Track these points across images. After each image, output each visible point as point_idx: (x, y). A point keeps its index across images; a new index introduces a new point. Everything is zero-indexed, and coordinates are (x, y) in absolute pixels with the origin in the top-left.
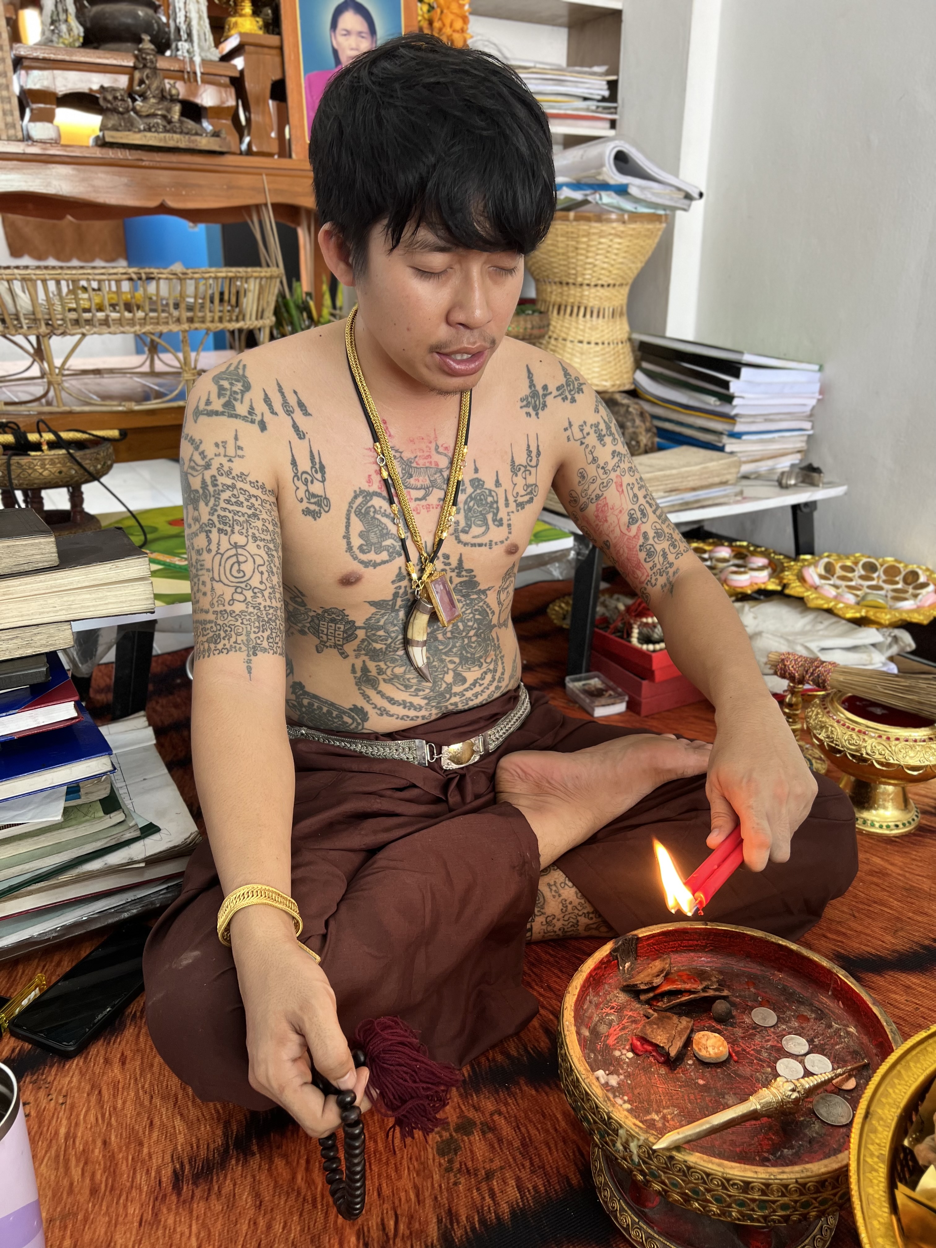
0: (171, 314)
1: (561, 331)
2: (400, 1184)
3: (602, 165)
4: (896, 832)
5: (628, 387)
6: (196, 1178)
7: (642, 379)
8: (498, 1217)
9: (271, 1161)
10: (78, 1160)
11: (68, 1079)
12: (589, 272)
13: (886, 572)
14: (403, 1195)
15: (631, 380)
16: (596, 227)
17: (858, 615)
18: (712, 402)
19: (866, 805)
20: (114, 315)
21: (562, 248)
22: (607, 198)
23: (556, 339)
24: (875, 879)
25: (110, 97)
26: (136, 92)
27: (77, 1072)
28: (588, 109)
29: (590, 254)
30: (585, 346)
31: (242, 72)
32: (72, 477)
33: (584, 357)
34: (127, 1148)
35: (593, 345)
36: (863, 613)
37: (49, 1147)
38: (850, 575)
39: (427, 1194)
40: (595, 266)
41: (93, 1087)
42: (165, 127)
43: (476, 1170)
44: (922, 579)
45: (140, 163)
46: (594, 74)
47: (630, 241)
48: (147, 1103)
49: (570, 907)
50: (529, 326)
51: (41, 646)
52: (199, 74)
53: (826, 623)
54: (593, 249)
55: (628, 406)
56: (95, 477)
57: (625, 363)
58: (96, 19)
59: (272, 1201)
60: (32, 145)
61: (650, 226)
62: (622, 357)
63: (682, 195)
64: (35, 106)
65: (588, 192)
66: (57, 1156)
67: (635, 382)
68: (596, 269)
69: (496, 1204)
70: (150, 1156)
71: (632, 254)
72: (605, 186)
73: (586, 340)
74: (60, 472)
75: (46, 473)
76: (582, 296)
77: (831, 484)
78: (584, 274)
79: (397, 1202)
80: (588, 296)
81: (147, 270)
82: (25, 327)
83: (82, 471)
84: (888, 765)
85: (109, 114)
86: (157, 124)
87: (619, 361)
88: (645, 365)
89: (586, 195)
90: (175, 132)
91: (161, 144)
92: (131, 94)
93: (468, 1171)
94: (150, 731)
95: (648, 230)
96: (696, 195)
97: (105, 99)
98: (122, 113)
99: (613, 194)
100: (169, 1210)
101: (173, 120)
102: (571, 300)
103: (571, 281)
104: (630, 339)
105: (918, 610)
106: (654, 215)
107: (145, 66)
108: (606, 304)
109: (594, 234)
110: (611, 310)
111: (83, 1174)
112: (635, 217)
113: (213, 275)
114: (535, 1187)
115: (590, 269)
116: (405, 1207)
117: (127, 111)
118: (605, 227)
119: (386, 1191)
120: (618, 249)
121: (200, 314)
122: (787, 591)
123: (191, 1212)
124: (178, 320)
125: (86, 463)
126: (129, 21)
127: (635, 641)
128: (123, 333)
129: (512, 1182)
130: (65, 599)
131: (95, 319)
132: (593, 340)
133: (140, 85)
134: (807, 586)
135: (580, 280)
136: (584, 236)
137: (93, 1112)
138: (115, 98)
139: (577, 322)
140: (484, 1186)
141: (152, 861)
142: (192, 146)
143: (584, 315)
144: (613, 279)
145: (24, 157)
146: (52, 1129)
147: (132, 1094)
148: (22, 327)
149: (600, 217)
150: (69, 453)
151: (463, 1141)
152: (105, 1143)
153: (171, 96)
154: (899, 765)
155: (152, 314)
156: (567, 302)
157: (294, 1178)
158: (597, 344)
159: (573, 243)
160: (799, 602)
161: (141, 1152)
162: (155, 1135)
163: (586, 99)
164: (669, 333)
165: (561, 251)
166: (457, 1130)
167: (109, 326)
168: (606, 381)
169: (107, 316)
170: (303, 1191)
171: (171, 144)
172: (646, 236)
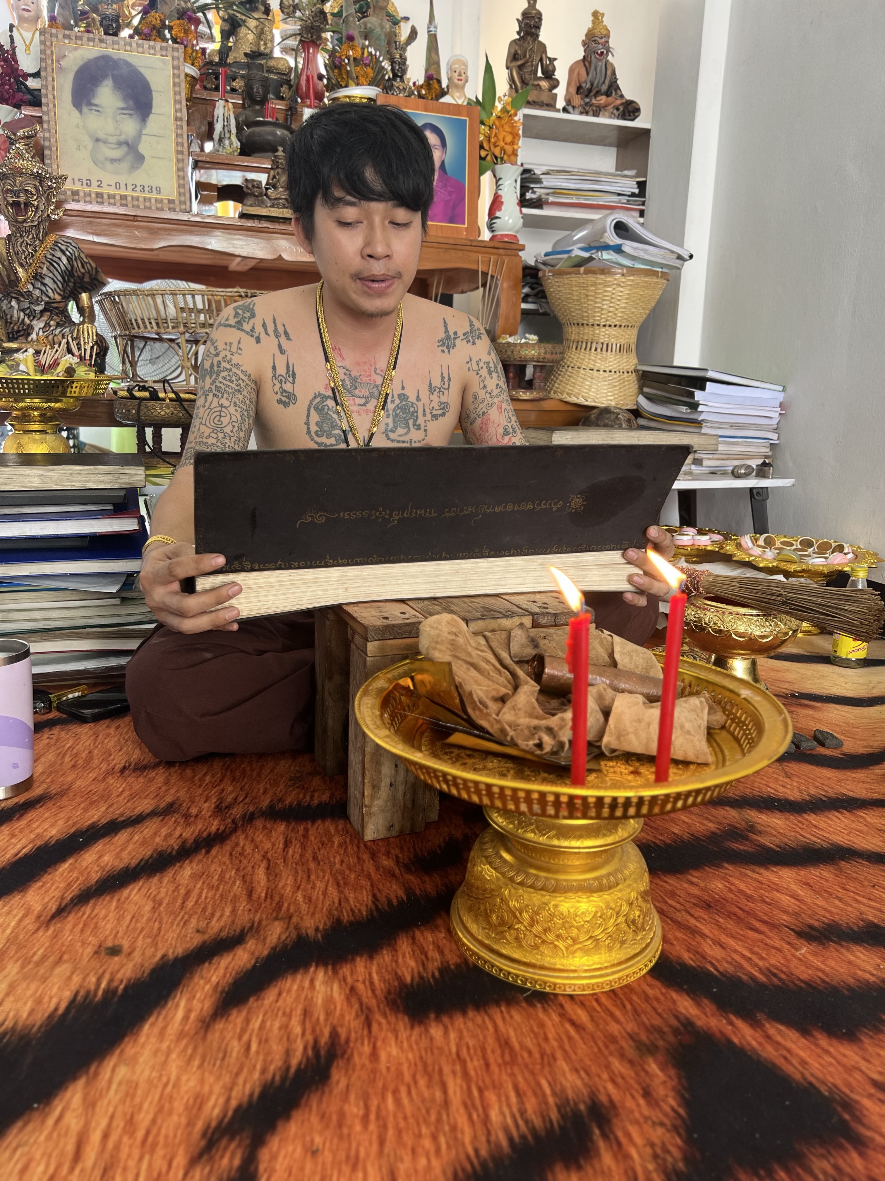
1: (577, 361)
3: (605, 231)
5: (631, 407)
6: (135, 770)
7: (643, 402)
8: (309, 805)
10: (71, 756)
11: (82, 730)
12: (598, 314)
13: (821, 547)
15: (634, 402)
16: (601, 278)
21: (577, 296)
22: (606, 255)
23: (573, 368)
25: (250, 186)
27: (88, 728)
28: (620, 202)
29: (598, 300)
30: (595, 373)
32: (180, 418)
33: (594, 382)
34: (102, 755)
35: (601, 372)
36: (775, 564)
38: (787, 547)
40: (602, 309)
41: (94, 734)
42: (284, 205)
44: (846, 551)
45: (266, 229)
46: (626, 176)
47: (630, 290)
48: (123, 743)
54: (600, 296)
57: (629, 388)
58: (249, 136)
59: (175, 783)
62: (627, 383)
63: (675, 256)
64: (204, 193)
67: (637, 404)
68: (603, 312)
70: (113, 759)
72: (606, 247)
73: (596, 368)
75: (163, 413)
76: (594, 334)
77: (780, 477)
78: (594, 317)
80: (599, 334)
85: (248, 197)
87: (624, 387)
88: (646, 390)
89: (592, 254)
96: (687, 257)
97: (247, 187)
98: (257, 196)
99: (611, 252)
100: (113, 778)
102: (586, 338)
103: (585, 322)
104: (636, 371)
105: (826, 565)
108: (615, 341)
109: (600, 284)
110: (618, 345)
111: (71, 760)
112: (632, 271)
115: (598, 312)
117: (261, 195)
118: (609, 279)
120: (621, 296)
123: (125, 780)
126: (270, 138)
132: (602, 368)
133: (273, 179)
134: (739, 549)
135: (591, 321)
136: (592, 286)
137: (90, 741)
138: (254, 186)
139: (590, 355)
140: (309, 794)
143: (596, 350)
144: (620, 321)
145: (189, 223)
147: (116, 739)
149: (605, 270)
152: (90, 752)
156: (582, 339)
158: (605, 371)
159: (585, 292)
161: (109, 757)
162: (121, 753)
163: (619, 195)
164: (676, 363)
165: (575, 298)
172: (648, 287)
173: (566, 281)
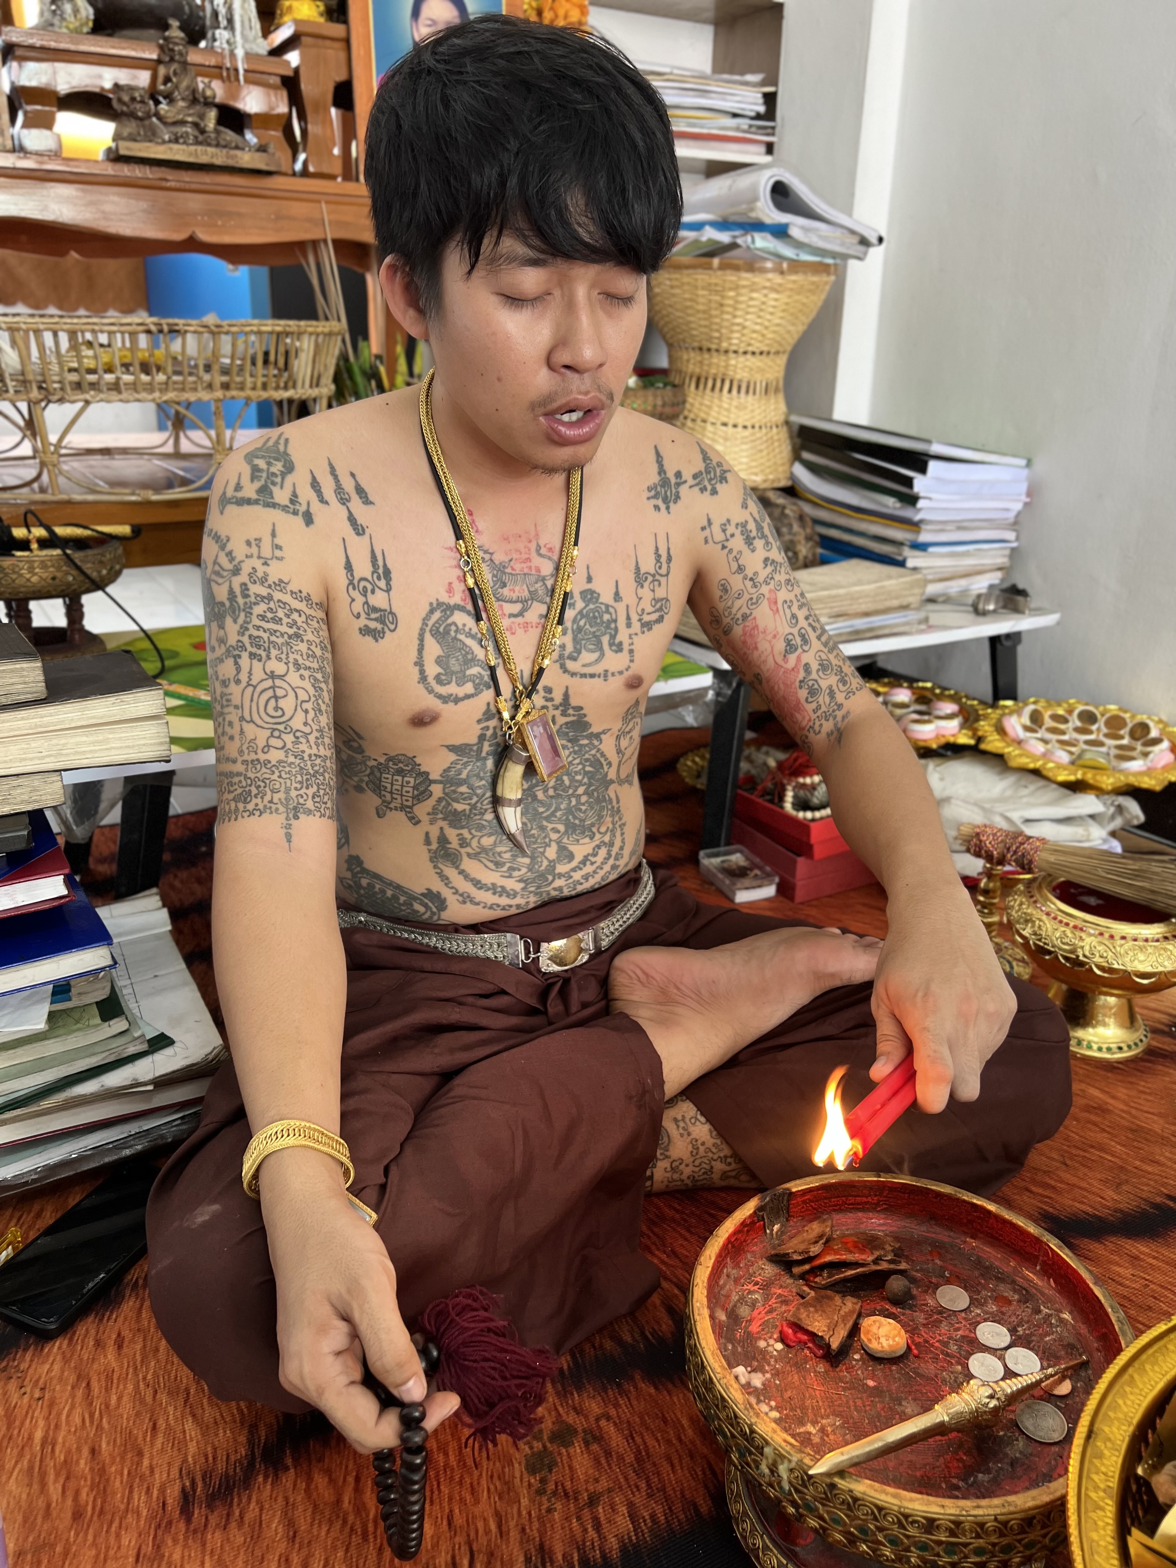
0: (200, 378)
1: (700, 410)
2: (477, 1510)
3: (756, 199)
4: (1119, 1056)
5: (784, 483)
6: (211, 1501)
7: (802, 473)
8: (604, 1556)
9: (310, 1479)
10: (58, 1475)
11: (47, 1366)
12: (737, 335)
13: (1108, 723)
14: (480, 1525)
15: (788, 475)
16: (747, 278)
17: (1072, 778)
18: (890, 504)
19: (1081, 1021)
20: (128, 378)
21: (703, 304)
22: (762, 242)
23: (693, 420)
24: (1093, 1118)
25: (126, 98)
26: (160, 93)
27: (59, 1358)
28: (738, 129)
29: (739, 313)
30: (730, 429)
31: (297, 70)
32: (69, 585)
33: (728, 444)
34: (123, 1459)
35: (740, 429)
36: (1079, 775)
37: (21, 1455)
38: (1062, 727)
39: (512, 1524)
40: (744, 327)
41: (79, 1377)
42: (196, 137)
43: (576, 1493)
44: (1154, 733)
45: (164, 184)
46: (746, 84)
47: (789, 297)
48: (149, 1399)
49: (702, 1149)
50: (659, 402)
51: (22, 802)
52: (241, 72)
53: (1032, 788)
54: (743, 306)
55: (784, 508)
56: (99, 585)
57: (780, 452)
59: (309, 1531)
60: (25, 158)
61: (815, 279)
62: (776, 444)
63: (855, 240)
64: (29, 108)
65: (737, 233)
66: (31, 1468)
67: (792, 477)
68: (745, 331)
69: (602, 1538)
70: (152, 1469)
71: (792, 314)
72: (758, 226)
73: (731, 422)
74: (54, 578)
75: (35, 579)
76: (727, 367)
77: (1040, 611)
78: (730, 338)
79: (472, 1535)
80: (735, 366)
81: (171, 321)
82: (11, 391)
83: (82, 578)
84: (1111, 970)
85: (124, 119)
86: (187, 133)
87: (774, 450)
88: (806, 455)
89: (735, 237)
90: (209, 145)
91: (191, 160)
92: (153, 95)
93: (566, 1494)
94: (164, 914)
95: (813, 283)
96: (874, 240)
97: (120, 100)
98: (141, 119)
99: (768, 236)
100: (175, 1541)
101: (208, 129)
102: (713, 371)
103: (714, 347)
104: (787, 423)
105: (1149, 772)
106: (820, 264)
107: (172, 60)
108: (758, 377)
109: (744, 287)
110: (764, 384)
111: (64, 1491)
112: (796, 266)
113: (255, 329)
114: (653, 1516)
115: (737, 331)
116: (482, 1540)
117: (148, 116)
118: (758, 279)
119: (459, 1520)
120: (774, 307)
121: (238, 379)
122: (983, 746)
123: (204, 1545)
124: (210, 386)
125: (88, 567)
126: (153, 2)
127: (788, 806)
128: (138, 400)
129: (623, 1510)
130: (54, 742)
131: (102, 383)
132: (741, 422)
133: (165, 83)
134: (1007, 739)
135: (725, 345)
136: (731, 289)
137: (78, 1410)
138: (133, 99)
139: (720, 399)
140: (586, 1514)
141: (163, 1083)
142: (231, 162)
143: (730, 391)
144: (768, 345)
145: (14, 173)
146: (25, 1433)
147: (130, 1387)
148: (7, 391)
149: (752, 264)
150: (65, 554)
151: (560, 1454)
152: (93, 1451)
153: (205, 98)
154: (1126, 971)
155: (176, 378)
156: (708, 372)
157: (339, 1501)
158: (745, 427)
159: (717, 298)
160: (998, 761)
161: (139, 1463)
162: (160, 1440)
163: (735, 115)
164: (837, 415)
165: (701, 307)
166: (552, 1439)
167: (120, 392)
168: (756, 474)
169: (118, 379)
170: (351, 1518)
171: (204, 159)
172: (810, 291)
173: (686, 280)
